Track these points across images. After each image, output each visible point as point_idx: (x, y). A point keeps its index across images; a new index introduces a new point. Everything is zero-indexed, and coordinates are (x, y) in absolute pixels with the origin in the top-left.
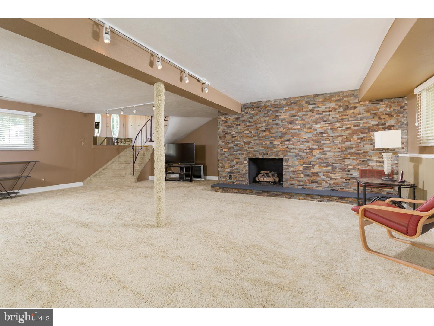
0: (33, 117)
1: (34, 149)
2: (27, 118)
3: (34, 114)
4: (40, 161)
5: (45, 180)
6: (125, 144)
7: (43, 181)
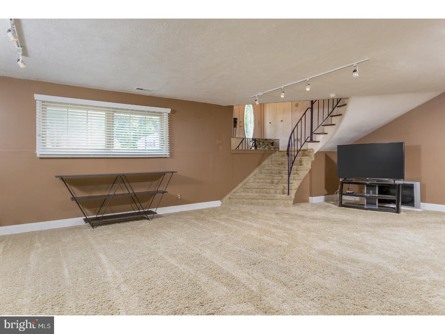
0: (168, 114)
1: (169, 156)
2: (162, 117)
3: (169, 110)
4: (177, 172)
5: (180, 197)
6: (264, 148)
7: (179, 198)
